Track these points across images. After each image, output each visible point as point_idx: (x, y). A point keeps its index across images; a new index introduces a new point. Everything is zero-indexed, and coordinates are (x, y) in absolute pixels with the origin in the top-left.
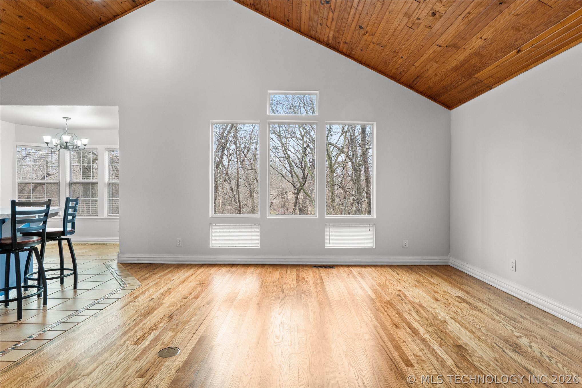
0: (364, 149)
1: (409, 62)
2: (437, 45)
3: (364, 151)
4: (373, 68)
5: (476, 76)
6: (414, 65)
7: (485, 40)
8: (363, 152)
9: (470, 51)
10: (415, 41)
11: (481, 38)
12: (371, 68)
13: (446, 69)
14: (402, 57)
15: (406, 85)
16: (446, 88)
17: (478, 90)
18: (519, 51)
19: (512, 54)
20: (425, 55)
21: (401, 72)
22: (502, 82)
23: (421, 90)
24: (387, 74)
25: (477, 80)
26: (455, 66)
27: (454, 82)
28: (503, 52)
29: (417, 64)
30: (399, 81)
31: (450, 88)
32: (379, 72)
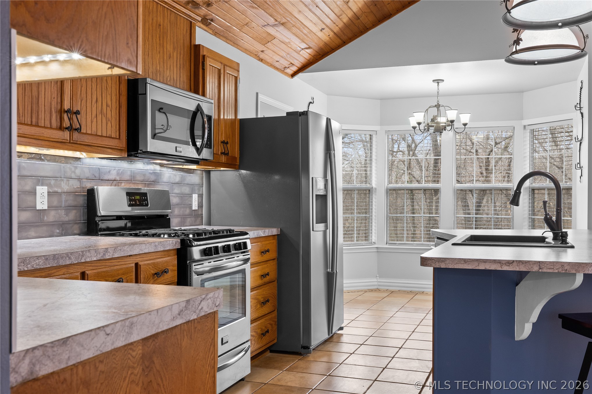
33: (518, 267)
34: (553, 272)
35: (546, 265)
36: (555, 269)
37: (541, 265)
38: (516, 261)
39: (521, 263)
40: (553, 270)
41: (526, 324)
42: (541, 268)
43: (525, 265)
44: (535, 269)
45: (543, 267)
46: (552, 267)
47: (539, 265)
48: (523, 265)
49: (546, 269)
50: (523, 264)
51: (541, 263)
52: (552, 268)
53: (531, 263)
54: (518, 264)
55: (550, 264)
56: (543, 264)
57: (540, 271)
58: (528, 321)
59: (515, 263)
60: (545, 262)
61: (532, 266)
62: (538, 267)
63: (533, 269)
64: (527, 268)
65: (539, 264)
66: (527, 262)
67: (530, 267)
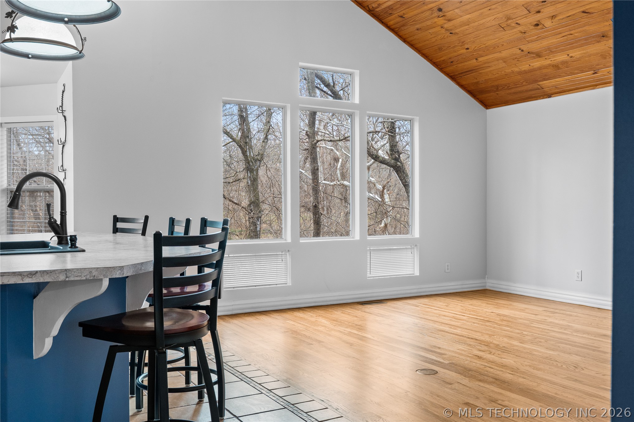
0: (313, 141)
1: (473, 55)
2: (520, 49)
3: (313, 143)
4: (417, 49)
5: (541, 83)
6: (476, 59)
7: (571, 57)
8: (312, 145)
9: (550, 61)
10: (498, 39)
11: (568, 55)
12: (415, 49)
13: (512, 71)
14: (468, 49)
15: (448, 74)
16: (498, 87)
17: (533, 96)
18: (596, 73)
19: (589, 73)
20: (498, 53)
21: (453, 61)
22: (564, 93)
23: (464, 83)
24: (430, 59)
25: (538, 87)
26: (525, 70)
27: (511, 84)
28: (581, 70)
29: (480, 59)
30: (441, 70)
31: (503, 88)
32: (423, 55)
33: (42, 278)
34: (80, 280)
35: (73, 273)
36: (82, 276)
37: (67, 273)
38: (40, 271)
39: (45, 274)
40: (80, 277)
41: (46, 339)
42: (68, 276)
43: (51, 275)
44: (62, 278)
45: (70, 275)
46: (80, 274)
47: (66, 274)
48: (48, 275)
49: (74, 277)
50: (48, 273)
51: (68, 271)
52: (79, 276)
53: (56, 272)
54: (42, 275)
55: (78, 272)
56: (70, 272)
57: (67, 279)
58: (48, 336)
59: (39, 273)
60: (72, 270)
61: (58, 275)
62: (65, 276)
63: (59, 278)
64: (53, 278)
65: (65, 272)
66: (52, 271)
67: (56, 277)
